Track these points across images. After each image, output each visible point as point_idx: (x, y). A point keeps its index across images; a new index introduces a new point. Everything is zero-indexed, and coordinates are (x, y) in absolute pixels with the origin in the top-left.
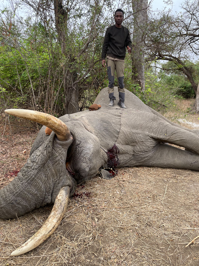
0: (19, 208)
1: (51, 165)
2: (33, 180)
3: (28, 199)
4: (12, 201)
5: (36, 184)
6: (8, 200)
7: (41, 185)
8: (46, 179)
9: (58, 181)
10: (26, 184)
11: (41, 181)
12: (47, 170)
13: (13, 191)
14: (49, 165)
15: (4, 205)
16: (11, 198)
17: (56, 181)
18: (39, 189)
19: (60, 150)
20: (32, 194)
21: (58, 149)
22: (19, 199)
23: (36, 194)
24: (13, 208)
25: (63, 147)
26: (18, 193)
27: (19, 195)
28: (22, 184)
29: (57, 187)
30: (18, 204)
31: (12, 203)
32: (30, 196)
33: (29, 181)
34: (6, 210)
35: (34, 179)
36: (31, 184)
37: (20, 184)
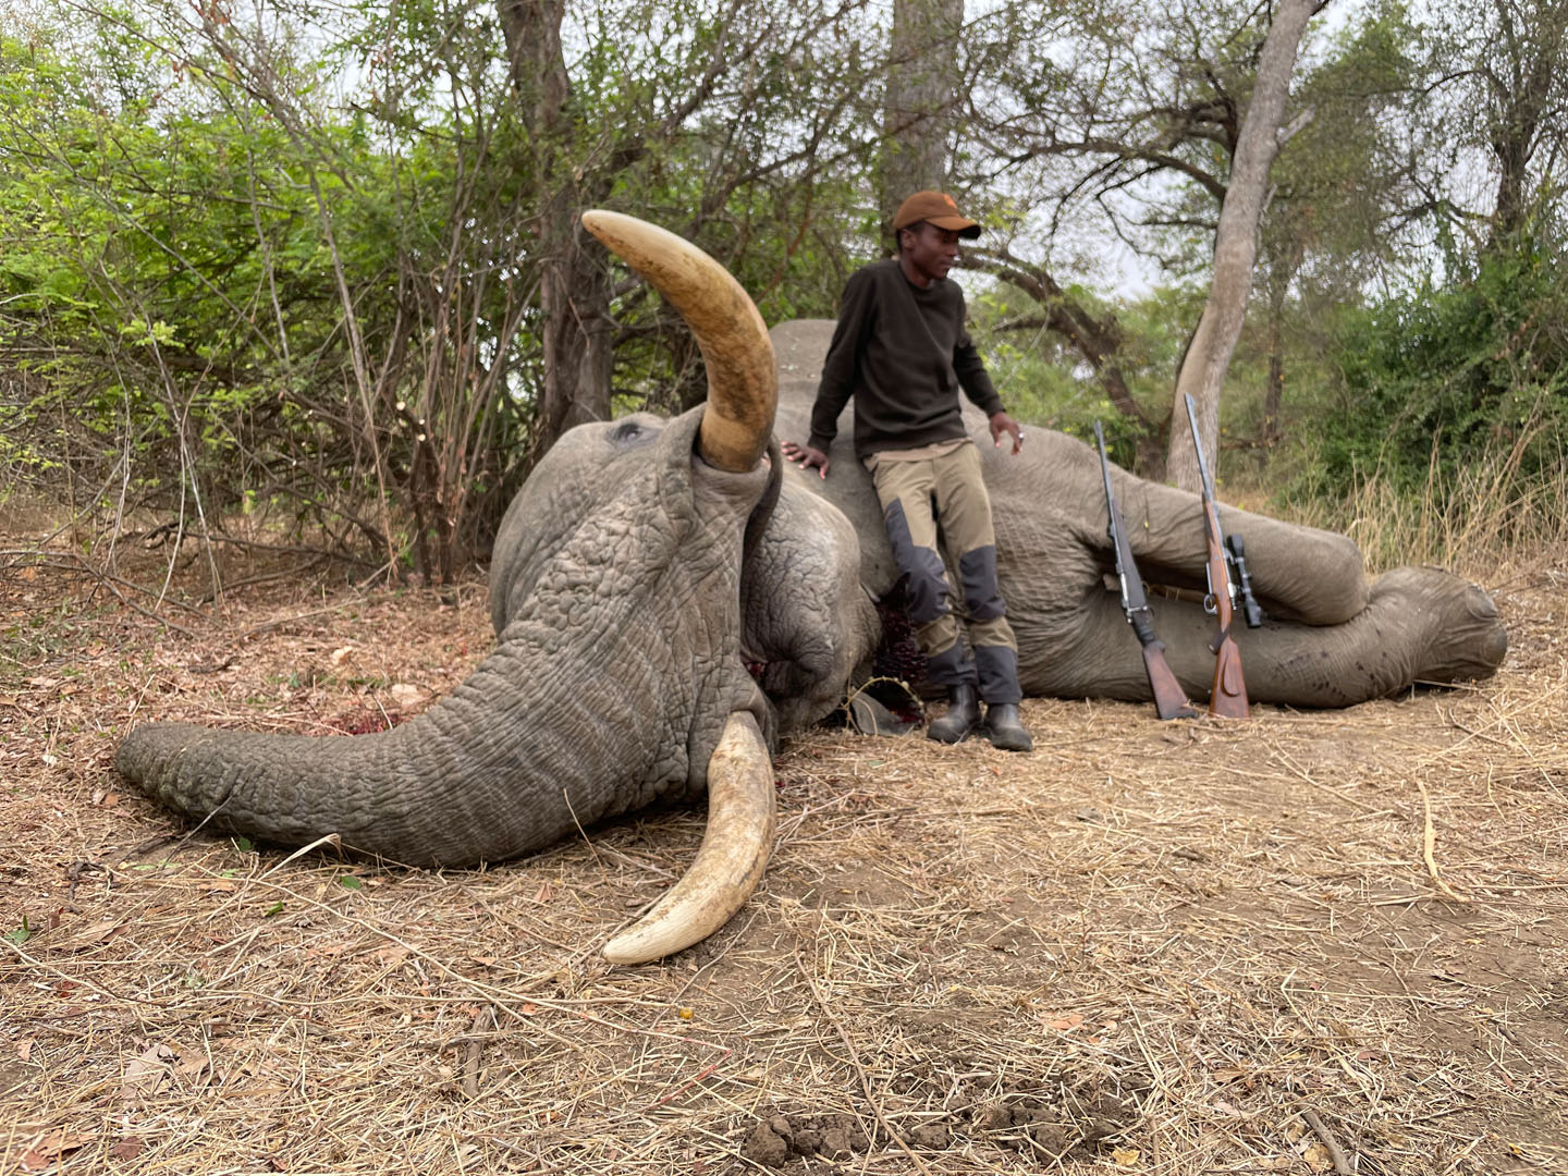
0: (544, 788)
1: (687, 584)
2: (610, 647)
3: (587, 745)
4: (510, 749)
5: (626, 671)
6: (491, 741)
7: (647, 676)
8: (669, 648)
9: (716, 673)
10: (581, 662)
11: (648, 656)
12: (669, 604)
13: (514, 700)
14: (679, 581)
15: (471, 770)
16: (510, 731)
17: (710, 672)
18: (640, 697)
19: (722, 514)
20: (609, 720)
21: (713, 511)
22: (548, 740)
23: (626, 724)
24: (513, 789)
25: (732, 503)
26: (542, 709)
27: (549, 718)
28: (560, 663)
29: (714, 700)
30: (542, 765)
31: (513, 761)
32: (601, 729)
33: (595, 648)
34: (475, 797)
35: (615, 639)
36: (605, 669)
37: (550, 666)
